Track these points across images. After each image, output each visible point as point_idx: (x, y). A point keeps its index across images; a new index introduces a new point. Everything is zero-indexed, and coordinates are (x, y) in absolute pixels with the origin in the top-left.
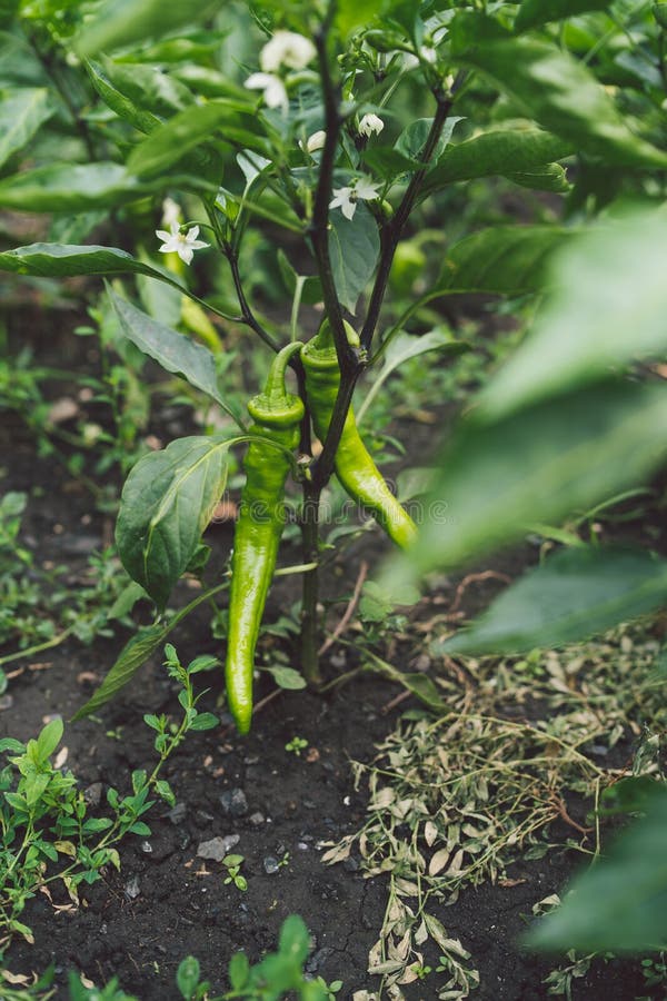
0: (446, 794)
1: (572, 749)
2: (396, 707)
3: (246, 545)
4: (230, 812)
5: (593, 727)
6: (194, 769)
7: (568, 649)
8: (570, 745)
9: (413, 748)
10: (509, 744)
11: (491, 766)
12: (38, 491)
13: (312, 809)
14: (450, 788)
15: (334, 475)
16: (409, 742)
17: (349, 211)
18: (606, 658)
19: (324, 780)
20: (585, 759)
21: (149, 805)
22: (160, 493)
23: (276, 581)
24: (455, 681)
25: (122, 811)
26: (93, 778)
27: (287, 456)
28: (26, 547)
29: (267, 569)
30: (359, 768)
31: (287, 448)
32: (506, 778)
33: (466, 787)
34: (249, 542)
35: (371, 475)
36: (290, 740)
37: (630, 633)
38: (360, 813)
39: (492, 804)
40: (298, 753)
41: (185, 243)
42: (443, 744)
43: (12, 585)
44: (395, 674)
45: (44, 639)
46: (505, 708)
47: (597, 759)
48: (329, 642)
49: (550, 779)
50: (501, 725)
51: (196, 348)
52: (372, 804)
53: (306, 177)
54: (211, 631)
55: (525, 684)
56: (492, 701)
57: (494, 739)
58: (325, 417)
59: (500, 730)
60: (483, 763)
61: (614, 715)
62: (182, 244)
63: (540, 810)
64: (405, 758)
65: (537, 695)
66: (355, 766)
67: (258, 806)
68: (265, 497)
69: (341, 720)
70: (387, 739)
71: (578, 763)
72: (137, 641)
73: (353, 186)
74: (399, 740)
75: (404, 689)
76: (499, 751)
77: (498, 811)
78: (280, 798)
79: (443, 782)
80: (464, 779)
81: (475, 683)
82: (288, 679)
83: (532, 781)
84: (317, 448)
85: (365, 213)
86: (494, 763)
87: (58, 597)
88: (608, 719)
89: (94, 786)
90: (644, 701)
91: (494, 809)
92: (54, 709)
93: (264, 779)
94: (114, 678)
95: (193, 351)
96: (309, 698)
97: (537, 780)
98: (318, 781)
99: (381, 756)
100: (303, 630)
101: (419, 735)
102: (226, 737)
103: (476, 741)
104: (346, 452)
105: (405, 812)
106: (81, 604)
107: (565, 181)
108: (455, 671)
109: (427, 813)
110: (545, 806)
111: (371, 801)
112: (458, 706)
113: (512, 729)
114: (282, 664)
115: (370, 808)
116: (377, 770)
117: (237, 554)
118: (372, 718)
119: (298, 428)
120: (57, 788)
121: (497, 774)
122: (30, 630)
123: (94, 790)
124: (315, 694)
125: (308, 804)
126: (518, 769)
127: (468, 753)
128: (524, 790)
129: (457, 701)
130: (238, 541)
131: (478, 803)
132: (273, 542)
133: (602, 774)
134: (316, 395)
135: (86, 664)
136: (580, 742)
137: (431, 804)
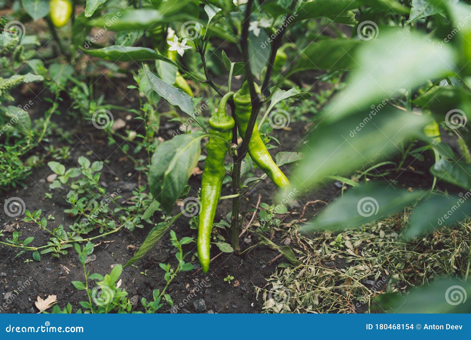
0: (299, 302)
1: (357, 281)
2: (275, 261)
3: (207, 185)
4: (198, 309)
5: (367, 271)
6: (181, 290)
7: (355, 235)
8: (357, 279)
9: (283, 280)
10: (328, 279)
11: (320, 289)
12: (107, 161)
13: (236, 308)
14: (301, 299)
15: (248, 153)
16: (282, 277)
17: (257, 32)
18: (372, 240)
19: (242, 295)
20: (364, 286)
21: (161, 305)
22: (169, 160)
23: (220, 202)
24: (303, 250)
25: (148, 308)
26: (134, 293)
27: (226, 144)
28: (102, 187)
29: (216, 197)
30: (258, 289)
31: (227, 141)
32: (327, 294)
33: (308, 298)
34: (208, 184)
35: (265, 153)
36: (226, 276)
37: (384, 228)
38: (259, 310)
39: (320, 307)
40: (230, 282)
41: (180, 46)
42: (297, 279)
43: (96, 204)
44: (275, 246)
45: (111, 229)
46: (326, 262)
47: (369, 286)
48: (244, 231)
49: (347, 295)
50: (324, 270)
51: (184, 95)
52: (264, 306)
53: (238, 16)
54: (189, 226)
55: (335, 252)
56: (320, 259)
57: (321, 276)
58: (243, 127)
59: (324, 272)
60: (316, 288)
61: (376, 266)
62: (179, 47)
63: (343, 309)
64: (279, 285)
65: (340, 257)
66: (256, 288)
67: (211, 307)
68: (216, 163)
69: (250, 268)
70: (271, 276)
71: (360, 288)
72: (155, 230)
73: (259, 20)
74: (276, 277)
75: (280, 253)
76: (323, 282)
77: (323, 310)
78: (221, 303)
79: (297, 296)
80: (308, 295)
81: (312, 251)
82: (225, 248)
83: (339, 296)
84: (240, 140)
85: (264, 33)
86: (321, 287)
87: (117, 210)
88: (374, 268)
89: (135, 297)
90: (390, 260)
91: (321, 309)
92: (116, 261)
93: (213, 294)
94: (145, 246)
95: (183, 96)
96: (235, 257)
97: (341, 296)
98: (239, 296)
99: (268, 284)
100: (232, 226)
101: (286, 274)
102: (196, 275)
103: (313, 278)
104: (254, 143)
105: (280, 310)
106: (128, 213)
107: (354, 20)
108: (303, 246)
109: (290, 310)
110: (345, 308)
111: (264, 305)
112: (304, 261)
113: (329, 272)
114: (222, 241)
115: (263, 308)
116: (267, 290)
117: (203, 189)
118: (264, 266)
119: (231, 131)
120: (118, 297)
121: (323, 292)
122: (105, 225)
123: (135, 298)
124: (237, 255)
125: (234, 306)
126: (332, 290)
127: (309, 283)
128: (335, 300)
129: (303, 259)
130: (203, 183)
131: (314, 306)
132: (219, 184)
133: (371, 293)
134: (240, 116)
135: (130, 240)
136: (361, 278)
137: (292, 306)
